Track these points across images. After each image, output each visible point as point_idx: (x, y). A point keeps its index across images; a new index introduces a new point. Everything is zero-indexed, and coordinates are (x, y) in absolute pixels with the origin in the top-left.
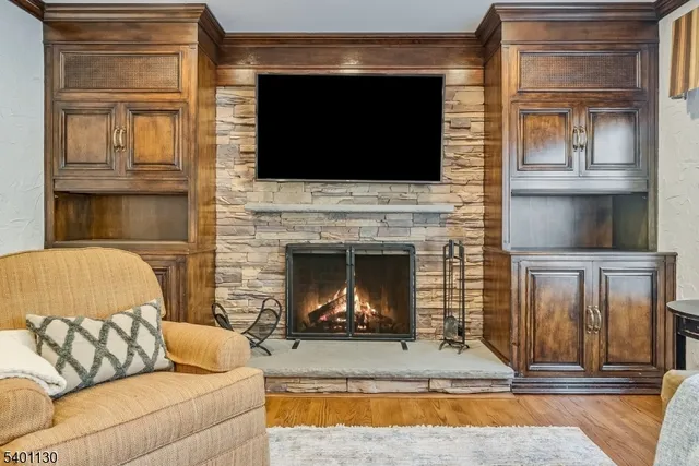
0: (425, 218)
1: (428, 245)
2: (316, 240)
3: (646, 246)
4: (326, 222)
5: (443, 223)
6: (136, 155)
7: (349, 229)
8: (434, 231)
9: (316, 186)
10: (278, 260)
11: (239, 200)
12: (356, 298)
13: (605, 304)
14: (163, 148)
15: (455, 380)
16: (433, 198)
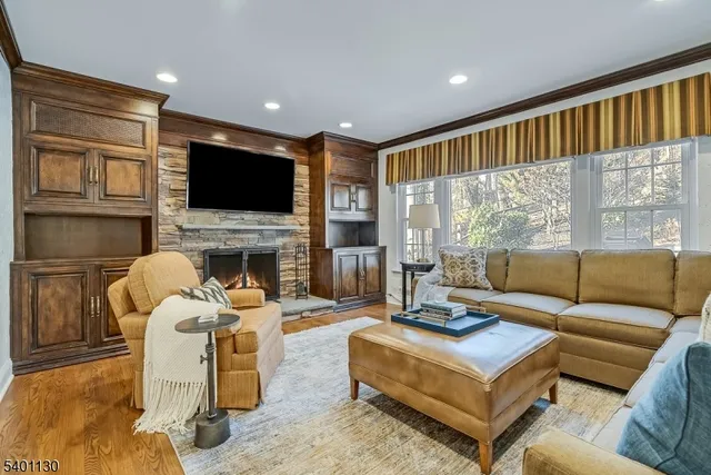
0: (283, 233)
1: (284, 247)
2: (222, 247)
3: (375, 243)
4: (229, 236)
5: (291, 236)
6: (108, 189)
7: (242, 240)
8: (286, 240)
9: (222, 214)
10: (199, 260)
11: (169, 222)
12: (248, 279)
13: (365, 268)
14: (132, 186)
15: (312, 311)
16: (286, 222)
